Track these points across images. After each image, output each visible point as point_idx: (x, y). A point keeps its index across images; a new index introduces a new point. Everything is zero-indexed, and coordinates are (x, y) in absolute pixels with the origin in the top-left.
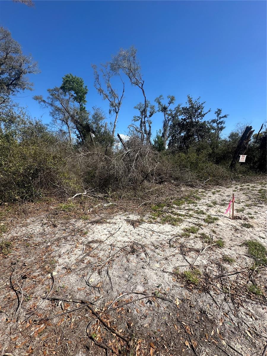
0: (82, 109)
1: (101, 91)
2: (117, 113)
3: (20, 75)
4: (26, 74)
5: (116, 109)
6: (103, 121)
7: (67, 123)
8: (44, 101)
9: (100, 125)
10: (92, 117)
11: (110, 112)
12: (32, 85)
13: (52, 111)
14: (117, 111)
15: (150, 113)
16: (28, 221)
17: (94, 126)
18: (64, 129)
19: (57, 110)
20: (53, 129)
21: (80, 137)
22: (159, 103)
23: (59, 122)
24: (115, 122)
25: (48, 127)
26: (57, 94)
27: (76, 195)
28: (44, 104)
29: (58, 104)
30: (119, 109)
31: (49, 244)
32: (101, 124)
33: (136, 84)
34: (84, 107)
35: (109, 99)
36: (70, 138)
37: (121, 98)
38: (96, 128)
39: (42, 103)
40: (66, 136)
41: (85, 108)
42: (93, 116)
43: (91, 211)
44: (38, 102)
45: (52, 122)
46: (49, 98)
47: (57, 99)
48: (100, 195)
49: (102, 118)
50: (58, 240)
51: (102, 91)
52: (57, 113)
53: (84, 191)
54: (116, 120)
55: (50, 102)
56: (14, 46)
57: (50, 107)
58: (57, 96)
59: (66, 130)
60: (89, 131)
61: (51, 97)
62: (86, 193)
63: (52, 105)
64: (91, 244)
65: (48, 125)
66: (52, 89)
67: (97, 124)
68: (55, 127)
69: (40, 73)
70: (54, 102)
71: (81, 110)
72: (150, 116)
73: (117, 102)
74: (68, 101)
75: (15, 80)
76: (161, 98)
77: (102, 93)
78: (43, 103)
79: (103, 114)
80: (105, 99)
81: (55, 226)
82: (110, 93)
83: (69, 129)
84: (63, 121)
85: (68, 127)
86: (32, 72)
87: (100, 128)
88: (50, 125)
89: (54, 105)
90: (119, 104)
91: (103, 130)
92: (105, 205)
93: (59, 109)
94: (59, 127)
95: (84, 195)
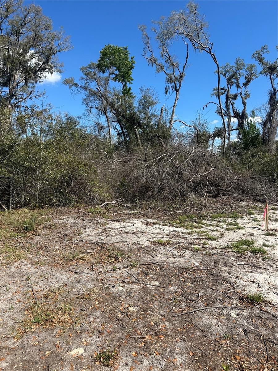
0: (126, 92)
1: (153, 61)
2: (177, 91)
3: (49, 57)
4: (56, 54)
5: (176, 85)
6: (155, 107)
7: (105, 113)
8: (76, 85)
9: (150, 114)
10: (138, 103)
11: (166, 92)
12: (62, 66)
13: (86, 97)
14: (178, 88)
15: (246, 78)
16: (64, 217)
17: (142, 116)
18: (101, 122)
19: (92, 95)
20: (87, 123)
21: (121, 133)
22: (261, 61)
23: (94, 111)
24: (174, 106)
25: (81, 121)
26: (93, 72)
27: (104, 204)
28: (76, 89)
29: (93, 86)
30: (180, 85)
31: (79, 227)
32: (151, 112)
33: (202, 49)
34: (128, 88)
35: (165, 72)
36: (110, 135)
37: (184, 68)
38: (144, 119)
39: (73, 88)
40: (104, 131)
41: (130, 89)
42: (141, 102)
43: (114, 214)
44: (69, 87)
45: (86, 113)
46: (82, 79)
47: (93, 78)
48: (129, 205)
49: (152, 104)
50: (85, 226)
51: (155, 61)
52: (92, 98)
53: (112, 200)
54: (175, 103)
55: (83, 85)
56: (44, 22)
57: (83, 91)
58: (93, 75)
59: (104, 124)
60: (134, 124)
61: (85, 77)
62: (115, 202)
63: (85, 88)
64: (107, 229)
65: (80, 118)
66: (85, 66)
67: (146, 113)
68: (90, 119)
69: (72, 49)
70: (88, 83)
71: (124, 93)
72: (246, 84)
73: (177, 74)
74: (107, 80)
75: (43, 64)
76: (265, 51)
77: (154, 64)
78: (75, 87)
79: (154, 97)
80: (159, 72)
81: (83, 220)
82: (166, 61)
83: (108, 121)
84: (100, 109)
85: (107, 118)
86: (63, 50)
87: (149, 118)
88: (83, 117)
89: (89, 88)
90: (181, 76)
91: (154, 121)
92: (130, 212)
93: (95, 93)
94: (94, 119)
95: (112, 204)
